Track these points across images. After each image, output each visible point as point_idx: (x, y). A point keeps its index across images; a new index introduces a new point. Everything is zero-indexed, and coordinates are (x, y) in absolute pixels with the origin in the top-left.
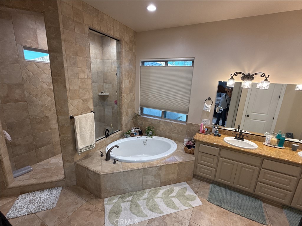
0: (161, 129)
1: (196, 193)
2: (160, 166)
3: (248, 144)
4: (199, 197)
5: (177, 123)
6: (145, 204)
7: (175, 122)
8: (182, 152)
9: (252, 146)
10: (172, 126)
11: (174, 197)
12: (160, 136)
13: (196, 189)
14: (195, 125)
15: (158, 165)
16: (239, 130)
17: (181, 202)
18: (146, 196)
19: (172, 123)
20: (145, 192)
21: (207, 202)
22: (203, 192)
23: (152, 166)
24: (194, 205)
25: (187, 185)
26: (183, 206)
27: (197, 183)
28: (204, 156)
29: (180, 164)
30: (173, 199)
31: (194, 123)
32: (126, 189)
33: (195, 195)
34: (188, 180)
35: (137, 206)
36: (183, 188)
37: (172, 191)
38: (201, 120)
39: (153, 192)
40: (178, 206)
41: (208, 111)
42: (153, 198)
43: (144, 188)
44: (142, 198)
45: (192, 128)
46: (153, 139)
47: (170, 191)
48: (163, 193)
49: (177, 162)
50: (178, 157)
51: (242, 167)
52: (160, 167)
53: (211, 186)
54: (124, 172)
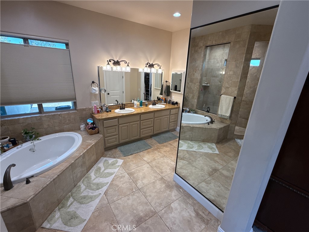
0: (45, 126)
1: (115, 158)
2: (84, 153)
3: (129, 110)
4: (119, 158)
5: (66, 113)
6: (90, 191)
7: (63, 113)
8: (88, 136)
9: (131, 111)
10: (61, 118)
11: (105, 170)
12: (47, 134)
13: (113, 156)
14: (87, 109)
15: (81, 154)
16: (118, 104)
17: (112, 169)
18: (83, 187)
19: (59, 115)
20: (80, 186)
21: (125, 157)
22: (118, 155)
23: (77, 158)
24: (121, 164)
25: (105, 158)
26: (115, 169)
27: (109, 153)
28: (108, 130)
29: (95, 144)
30: (106, 171)
31: (85, 108)
32: (60, 197)
33: (115, 159)
34: (103, 155)
35: (84, 197)
36: (104, 162)
37: (99, 169)
38: (91, 103)
39: (86, 180)
40: (113, 172)
41: (96, 93)
42: (91, 182)
43: (76, 183)
44: (82, 191)
45: (84, 112)
46: (42, 140)
47: (98, 170)
48: (94, 175)
49: (93, 144)
50: (89, 141)
51: (132, 125)
52: (84, 155)
53: (118, 148)
54: (54, 179)
